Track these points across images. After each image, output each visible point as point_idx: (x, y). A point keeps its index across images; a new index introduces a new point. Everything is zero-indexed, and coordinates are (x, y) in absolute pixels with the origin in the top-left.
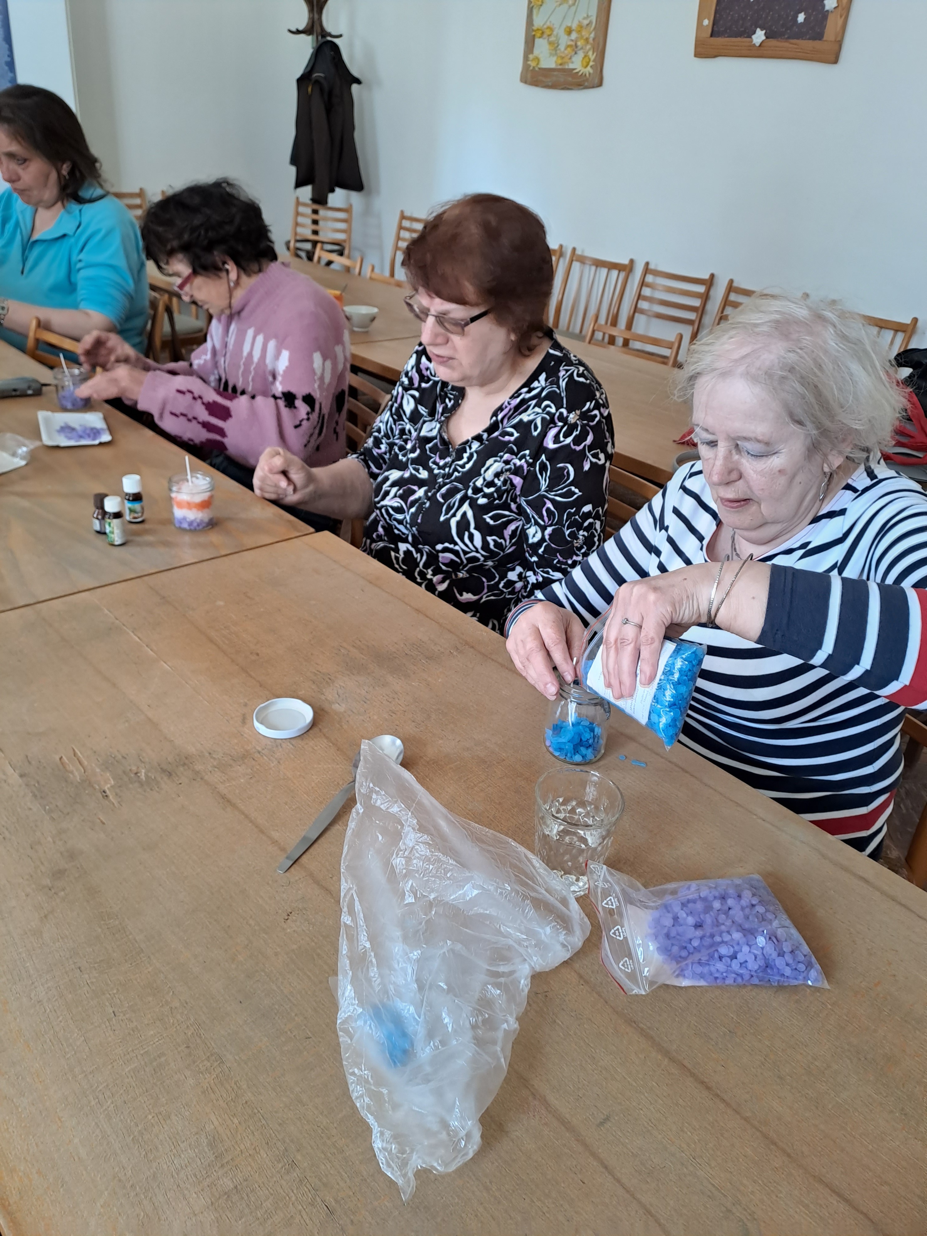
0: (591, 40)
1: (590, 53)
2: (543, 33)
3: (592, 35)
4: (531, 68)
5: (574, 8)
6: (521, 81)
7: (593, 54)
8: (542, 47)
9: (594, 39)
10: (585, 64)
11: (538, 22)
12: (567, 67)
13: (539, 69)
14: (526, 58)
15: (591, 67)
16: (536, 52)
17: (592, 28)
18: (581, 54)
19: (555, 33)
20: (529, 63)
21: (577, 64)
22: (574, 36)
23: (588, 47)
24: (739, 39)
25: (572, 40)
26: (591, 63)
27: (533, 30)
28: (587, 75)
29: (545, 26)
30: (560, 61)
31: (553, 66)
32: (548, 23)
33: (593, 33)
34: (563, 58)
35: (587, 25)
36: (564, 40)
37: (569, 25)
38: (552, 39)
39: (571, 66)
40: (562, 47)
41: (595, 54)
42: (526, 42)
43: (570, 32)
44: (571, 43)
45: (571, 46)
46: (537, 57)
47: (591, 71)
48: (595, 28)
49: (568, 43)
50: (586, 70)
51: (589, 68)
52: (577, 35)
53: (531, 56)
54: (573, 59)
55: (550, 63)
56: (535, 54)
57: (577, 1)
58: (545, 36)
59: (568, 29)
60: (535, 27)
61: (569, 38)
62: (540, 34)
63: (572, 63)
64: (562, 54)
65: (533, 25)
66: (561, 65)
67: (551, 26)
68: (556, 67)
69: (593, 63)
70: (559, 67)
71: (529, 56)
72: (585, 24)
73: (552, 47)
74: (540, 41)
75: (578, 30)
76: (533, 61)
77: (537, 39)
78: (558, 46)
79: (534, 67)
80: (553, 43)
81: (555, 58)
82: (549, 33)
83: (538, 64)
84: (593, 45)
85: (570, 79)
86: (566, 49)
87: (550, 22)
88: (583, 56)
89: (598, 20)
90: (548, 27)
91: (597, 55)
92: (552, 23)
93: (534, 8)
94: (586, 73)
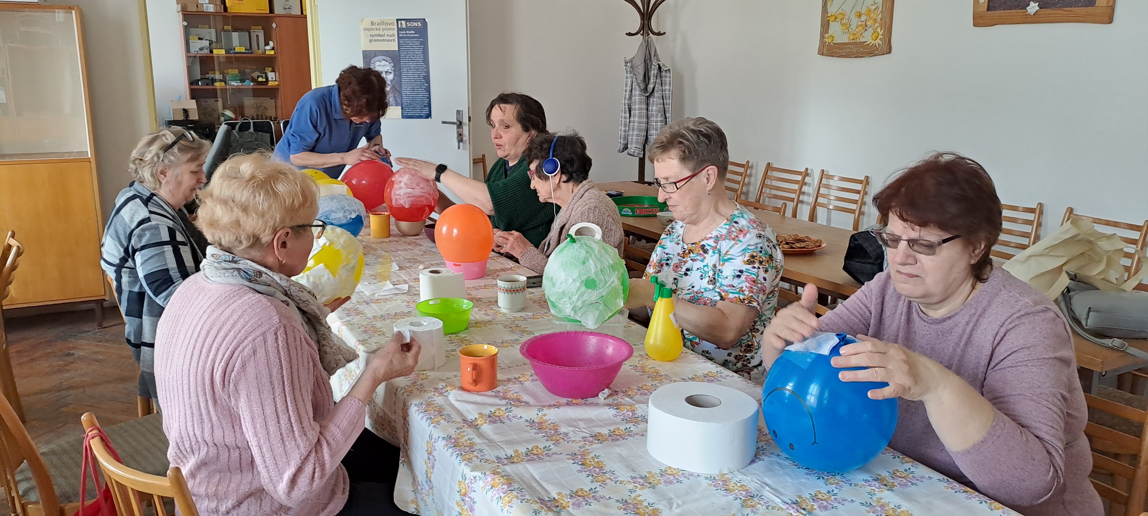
0: (879, 20)
1: (879, 29)
2: (836, 18)
3: (880, 16)
4: (827, 44)
6: (819, 53)
7: (882, 29)
8: (835, 28)
9: (882, 19)
10: (874, 38)
11: (832, 10)
12: (859, 41)
13: (834, 44)
14: (822, 37)
15: (880, 39)
16: (831, 31)
17: (879, 13)
18: (870, 31)
19: (847, 17)
20: (825, 40)
21: (868, 38)
22: (863, 18)
23: (877, 25)
24: (1013, 11)
26: (880, 37)
27: (828, 17)
28: (878, 46)
29: (838, 13)
30: (852, 37)
31: (846, 41)
32: (840, 11)
34: (854, 34)
35: (875, 9)
37: (859, 10)
38: (845, 21)
39: (862, 40)
40: (854, 27)
42: (822, 26)
43: (860, 16)
44: (862, 23)
45: (862, 25)
46: (831, 36)
47: (881, 43)
48: (881, 12)
49: (859, 23)
50: (876, 42)
51: (878, 41)
52: (866, 17)
53: (827, 35)
54: (864, 35)
55: (844, 39)
56: (830, 34)
58: (838, 20)
59: (858, 14)
60: (829, 14)
61: (859, 19)
62: (833, 19)
63: (863, 37)
64: (854, 32)
65: (827, 13)
66: (853, 40)
67: (843, 12)
68: (849, 41)
69: (882, 37)
70: (851, 41)
71: (825, 35)
72: (873, 9)
73: (844, 28)
74: (834, 24)
75: (867, 13)
76: (828, 39)
77: (831, 24)
78: (849, 27)
79: (829, 42)
80: (845, 24)
81: (848, 35)
82: (841, 17)
83: (832, 41)
84: (880, 23)
85: (862, 50)
86: (857, 28)
87: (842, 9)
88: (872, 31)
89: (884, 5)
90: (840, 14)
91: (885, 30)
92: (844, 10)
93: (828, 1)
94: (876, 44)
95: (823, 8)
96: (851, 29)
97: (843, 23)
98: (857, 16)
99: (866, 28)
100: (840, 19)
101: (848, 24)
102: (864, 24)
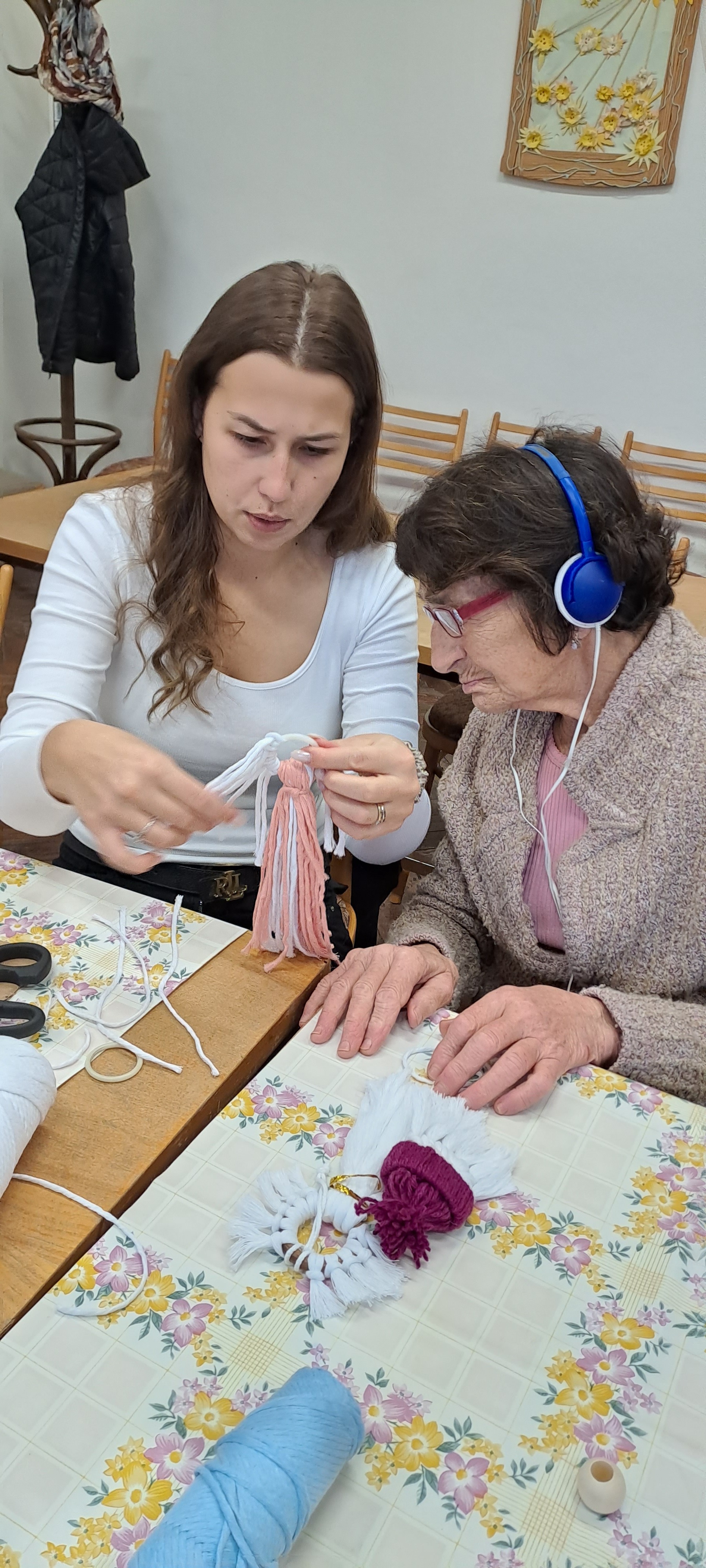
0: (655, 111)
1: (654, 132)
2: (549, 97)
3: (657, 104)
4: (525, 150)
5: (617, 59)
6: (503, 168)
7: (658, 135)
8: (547, 118)
9: (661, 110)
10: (641, 148)
11: (541, 75)
12: (600, 151)
13: (544, 152)
14: (512, 135)
15: (655, 152)
16: (536, 125)
17: (655, 94)
18: (631, 133)
19: (574, 97)
20: (520, 141)
21: (626, 147)
22: (616, 103)
23: (647, 123)
25: (614, 110)
26: (654, 148)
27: (530, 91)
28: (648, 163)
29: (556, 86)
30: (587, 143)
31: (571, 148)
32: (561, 81)
33: (660, 98)
34: (591, 137)
35: (647, 87)
36: (594, 111)
37: (608, 85)
38: (571, 104)
39: (609, 150)
40: (591, 120)
41: (663, 134)
42: (514, 109)
43: (607, 100)
44: (614, 114)
45: (611, 120)
46: (538, 135)
47: (656, 160)
48: (663, 93)
49: (606, 114)
50: (646, 158)
51: (652, 156)
52: (623, 102)
53: (525, 132)
54: (615, 140)
55: (567, 144)
56: (532, 128)
57: (625, 46)
58: (554, 101)
59: (604, 92)
60: (535, 86)
61: (607, 105)
62: (543, 99)
63: (613, 146)
64: (591, 131)
65: (531, 81)
66: (589, 147)
67: (565, 85)
68: (579, 151)
69: (660, 148)
70: (584, 151)
71: (522, 131)
72: (642, 85)
73: (568, 120)
74: (544, 109)
75: (627, 94)
76: (529, 139)
77: (535, 107)
78: (582, 118)
79: (529, 149)
80: (571, 113)
81: (576, 137)
82: (561, 97)
83: (539, 144)
84: (659, 118)
85: (611, 170)
86: (600, 124)
87: (565, 77)
88: (638, 136)
89: (671, 81)
90: (561, 87)
91: (667, 135)
92: (569, 81)
93: (535, 54)
94: (644, 163)
95: (517, 68)
96: (585, 123)
97: (565, 108)
98: (602, 98)
99: (624, 125)
100: (560, 99)
101: (578, 113)
102: (618, 116)
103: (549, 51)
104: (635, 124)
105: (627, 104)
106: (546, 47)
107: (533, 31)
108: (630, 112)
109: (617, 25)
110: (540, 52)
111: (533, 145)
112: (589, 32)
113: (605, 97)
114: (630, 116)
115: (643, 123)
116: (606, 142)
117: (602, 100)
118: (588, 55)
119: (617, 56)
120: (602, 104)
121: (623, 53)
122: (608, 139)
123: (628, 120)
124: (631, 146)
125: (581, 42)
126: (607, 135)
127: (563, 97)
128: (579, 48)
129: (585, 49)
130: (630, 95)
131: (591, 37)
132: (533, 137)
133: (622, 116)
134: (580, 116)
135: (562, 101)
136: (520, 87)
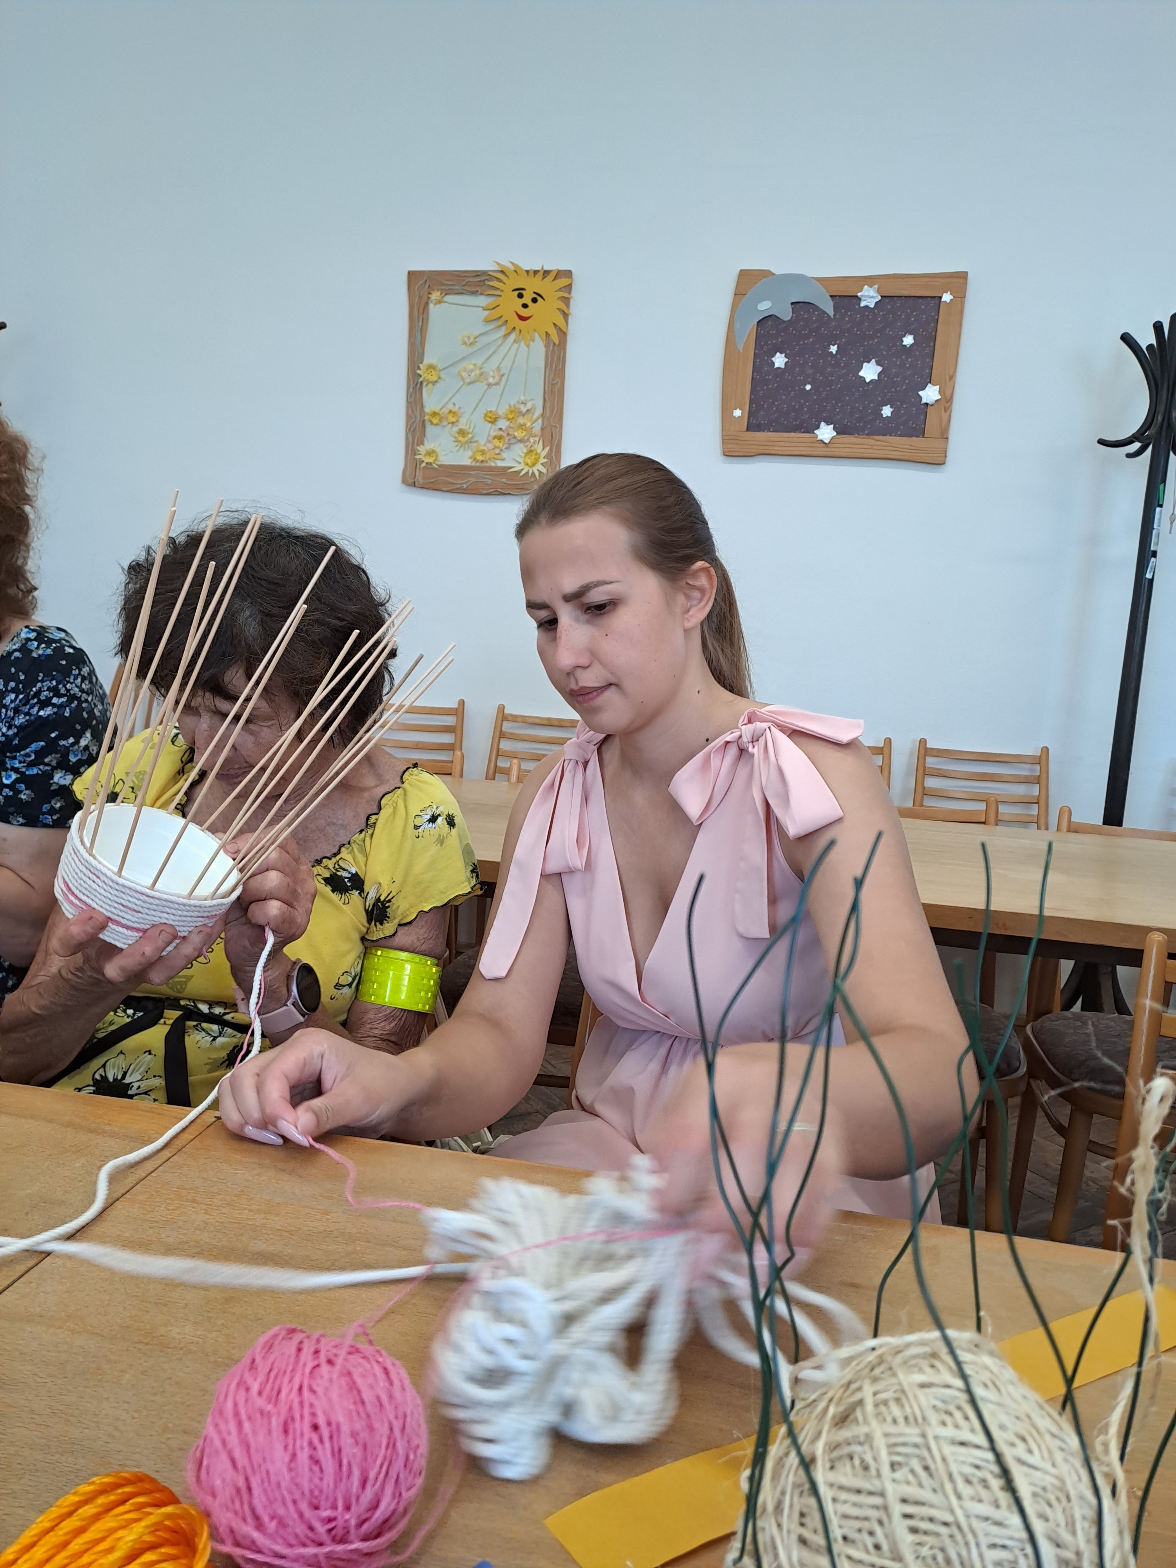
0: (537, 430)
1: (539, 448)
2: (441, 420)
3: (538, 424)
4: (424, 465)
5: (498, 389)
6: (404, 481)
7: (543, 449)
8: (441, 437)
9: (542, 429)
10: (530, 462)
11: (432, 401)
12: (493, 464)
13: (440, 466)
14: (411, 450)
15: (542, 464)
16: (431, 443)
17: (536, 416)
18: (519, 450)
19: (463, 420)
20: (418, 457)
21: (515, 460)
22: (503, 424)
23: (532, 440)
24: (792, 434)
25: (500, 429)
26: (543, 461)
27: (423, 414)
28: (537, 474)
29: (446, 411)
30: (480, 458)
31: (468, 462)
32: (450, 406)
33: (540, 420)
34: (483, 452)
35: (528, 411)
36: (483, 431)
37: (494, 409)
39: (500, 464)
40: (481, 439)
41: (547, 449)
42: (409, 430)
43: (494, 421)
44: (501, 433)
45: (500, 438)
46: (434, 452)
47: (544, 470)
48: (543, 415)
49: (493, 434)
51: (539, 467)
52: (508, 423)
53: (422, 449)
54: (504, 455)
55: (464, 459)
56: (428, 445)
57: (504, 379)
58: (445, 423)
59: (490, 415)
60: (427, 410)
61: (494, 426)
62: (435, 421)
63: (503, 460)
64: (482, 448)
65: (422, 407)
66: (482, 461)
67: (455, 409)
68: (473, 464)
69: (545, 460)
70: (478, 464)
71: (418, 448)
72: (524, 409)
73: (461, 439)
74: (437, 430)
75: (511, 417)
76: (425, 455)
77: (429, 429)
78: (472, 437)
79: (427, 463)
80: (462, 432)
81: (470, 453)
82: (451, 419)
83: (435, 460)
84: (542, 436)
85: (504, 480)
86: (489, 441)
87: (454, 404)
88: (525, 450)
89: (548, 405)
90: (450, 412)
91: (551, 450)
92: (457, 407)
93: (425, 384)
94: (533, 473)
95: (409, 396)
96: (477, 441)
97: (455, 429)
98: (489, 419)
99: (510, 442)
100: (451, 421)
101: (468, 433)
102: (505, 435)
103: (436, 382)
104: (520, 441)
105: (512, 425)
106: (434, 378)
107: (421, 366)
108: (515, 431)
109: (495, 362)
110: (429, 382)
111: (431, 460)
112: (471, 367)
113: (492, 419)
114: (516, 434)
115: (528, 440)
116: (496, 457)
117: (490, 422)
118: (471, 386)
119: (498, 387)
120: (490, 425)
121: (503, 383)
122: (498, 454)
123: (515, 437)
124: (521, 460)
125: (464, 374)
126: (497, 451)
127: (454, 420)
128: (463, 379)
129: (468, 380)
130: (513, 418)
131: (472, 371)
132: (430, 453)
133: (508, 434)
134: (470, 436)
135: (453, 423)
136: (413, 412)
